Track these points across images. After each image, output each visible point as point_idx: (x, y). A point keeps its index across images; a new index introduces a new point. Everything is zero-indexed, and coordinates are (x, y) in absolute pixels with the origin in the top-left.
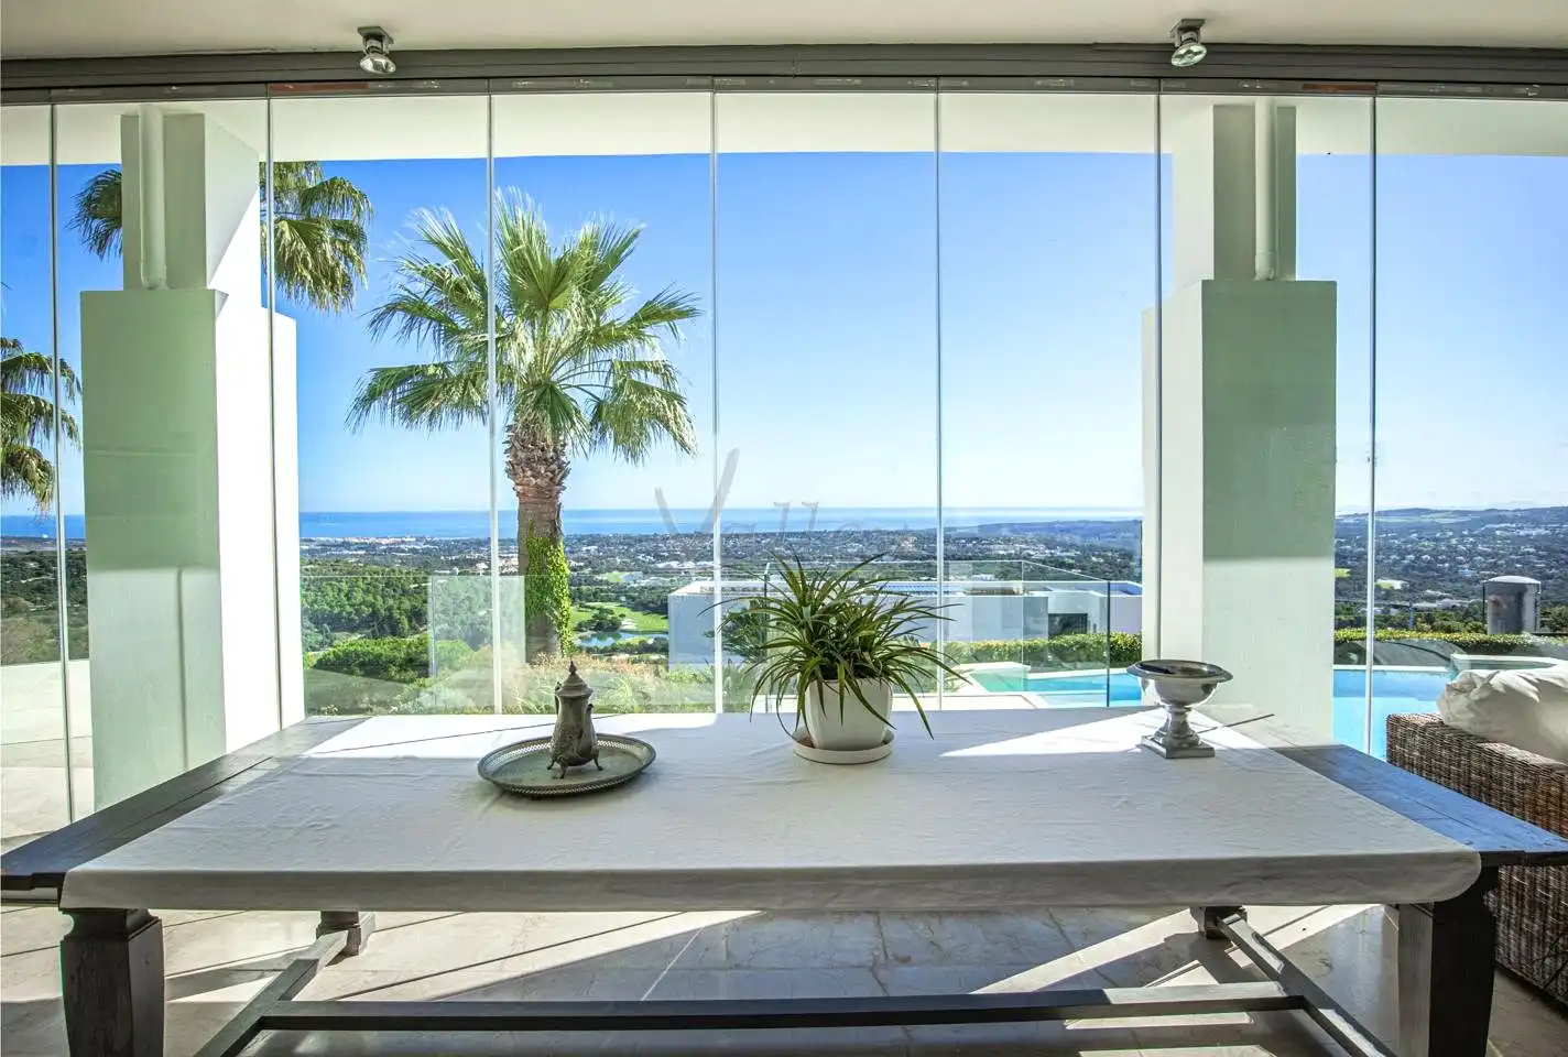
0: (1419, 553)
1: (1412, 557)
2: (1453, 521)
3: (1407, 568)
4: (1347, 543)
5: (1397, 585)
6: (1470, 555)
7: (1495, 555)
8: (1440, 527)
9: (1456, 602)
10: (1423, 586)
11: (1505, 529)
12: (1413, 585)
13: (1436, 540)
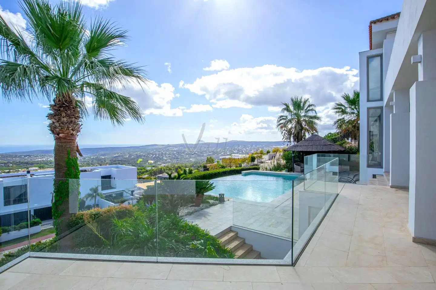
0: (156, 154)
1: (155, 155)
2: (161, 147)
3: (154, 158)
4: (142, 153)
5: (152, 162)
6: (165, 154)
7: (169, 154)
8: (160, 149)
9: (164, 165)
10: (157, 162)
11: (171, 149)
12: (155, 162)
13: (159, 151)
